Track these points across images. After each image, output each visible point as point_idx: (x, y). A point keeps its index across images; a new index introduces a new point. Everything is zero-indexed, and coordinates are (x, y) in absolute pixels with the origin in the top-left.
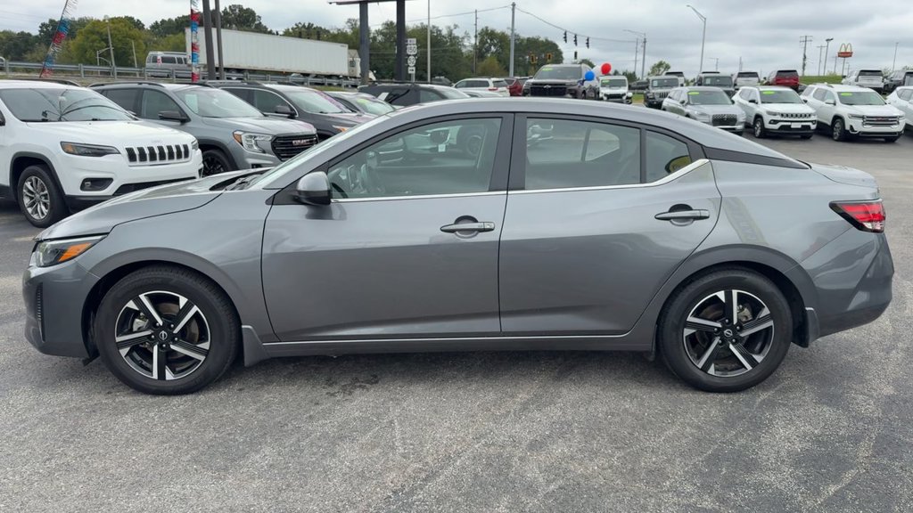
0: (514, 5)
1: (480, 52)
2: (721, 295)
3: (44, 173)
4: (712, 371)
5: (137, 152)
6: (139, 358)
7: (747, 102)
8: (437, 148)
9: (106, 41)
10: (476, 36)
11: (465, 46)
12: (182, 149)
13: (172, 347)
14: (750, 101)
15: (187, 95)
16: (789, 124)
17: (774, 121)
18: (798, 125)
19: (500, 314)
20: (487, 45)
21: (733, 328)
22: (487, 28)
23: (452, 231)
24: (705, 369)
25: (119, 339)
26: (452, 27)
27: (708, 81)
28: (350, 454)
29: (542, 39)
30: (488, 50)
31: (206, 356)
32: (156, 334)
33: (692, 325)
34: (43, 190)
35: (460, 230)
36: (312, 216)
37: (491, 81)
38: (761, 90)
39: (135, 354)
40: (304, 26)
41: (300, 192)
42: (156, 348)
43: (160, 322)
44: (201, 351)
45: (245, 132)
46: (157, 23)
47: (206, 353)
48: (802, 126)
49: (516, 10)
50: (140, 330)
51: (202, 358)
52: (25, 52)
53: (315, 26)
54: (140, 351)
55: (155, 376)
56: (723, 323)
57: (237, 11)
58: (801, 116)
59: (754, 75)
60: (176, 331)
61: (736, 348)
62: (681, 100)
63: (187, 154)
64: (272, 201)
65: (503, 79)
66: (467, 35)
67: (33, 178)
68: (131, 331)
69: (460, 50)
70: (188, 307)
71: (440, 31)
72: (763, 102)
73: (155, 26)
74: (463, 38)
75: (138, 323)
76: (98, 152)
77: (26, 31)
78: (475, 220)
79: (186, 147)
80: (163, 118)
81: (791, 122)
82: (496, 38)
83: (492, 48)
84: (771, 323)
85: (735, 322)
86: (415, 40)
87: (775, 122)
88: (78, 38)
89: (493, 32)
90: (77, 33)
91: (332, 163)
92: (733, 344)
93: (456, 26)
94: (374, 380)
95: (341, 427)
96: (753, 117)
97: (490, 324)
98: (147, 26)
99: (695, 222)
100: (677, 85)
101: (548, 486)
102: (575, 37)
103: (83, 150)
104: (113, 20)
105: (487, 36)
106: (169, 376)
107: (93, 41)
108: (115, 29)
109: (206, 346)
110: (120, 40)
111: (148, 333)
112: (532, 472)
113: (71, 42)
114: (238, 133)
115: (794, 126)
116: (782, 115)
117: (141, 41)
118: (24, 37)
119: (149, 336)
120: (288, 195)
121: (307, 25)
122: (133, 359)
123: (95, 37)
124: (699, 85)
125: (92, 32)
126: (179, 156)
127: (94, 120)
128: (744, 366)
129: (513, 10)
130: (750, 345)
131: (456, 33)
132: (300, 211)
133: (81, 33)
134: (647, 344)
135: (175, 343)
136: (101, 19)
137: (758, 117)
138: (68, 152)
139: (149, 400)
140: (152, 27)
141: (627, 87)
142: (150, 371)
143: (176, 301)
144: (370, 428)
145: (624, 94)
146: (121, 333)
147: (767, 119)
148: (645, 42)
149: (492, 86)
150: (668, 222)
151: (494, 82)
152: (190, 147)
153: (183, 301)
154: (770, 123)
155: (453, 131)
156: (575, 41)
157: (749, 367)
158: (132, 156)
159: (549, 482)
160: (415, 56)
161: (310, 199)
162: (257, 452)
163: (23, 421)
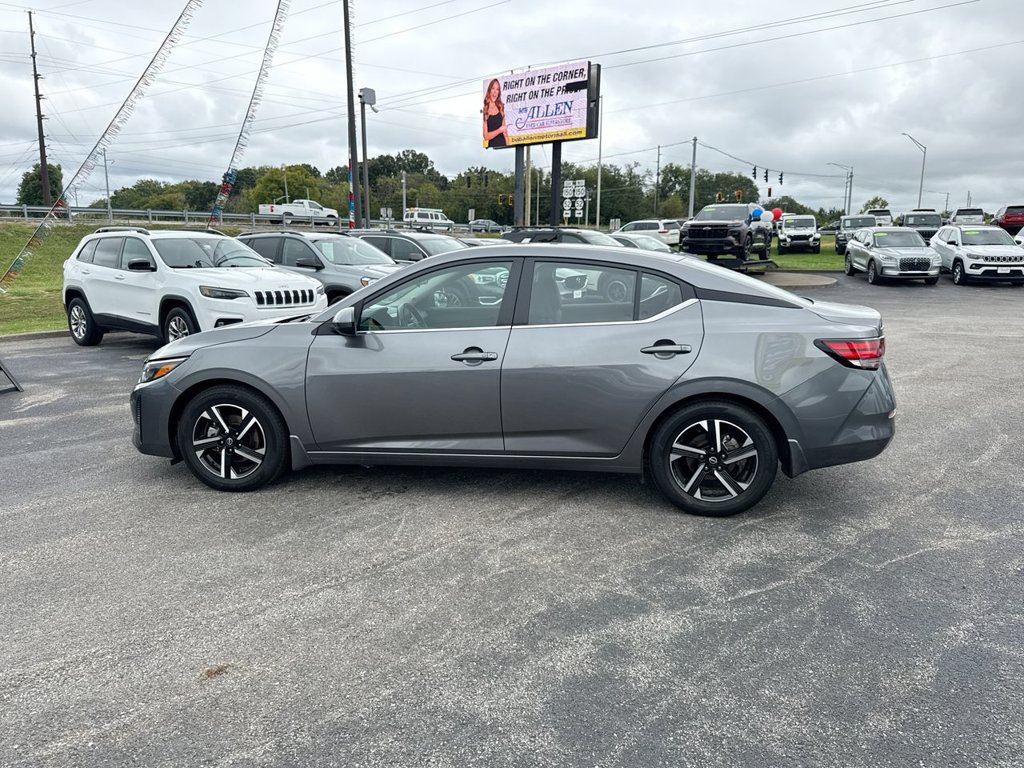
0: (695, 140)
1: (663, 191)
2: (704, 424)
3: (185, 313)
4: (698, 495)
5: (265, 296)
6: (211, 460)
7: (944, 244)
8: (572, 294)
9: (283, 189)
10: (658, 174)
11: (646, 186)
12: (308, 294)
13: (236, 451)
14: (949, 243)
15: (324, 244)
16: (995, 268)
17: (976, 265)
18: (1007, 270)
19: (503, 435)
20: (671, 183)
21: (718, 456)
22: (671, 164)
23: (461, 360)
24: (692, 491)
25: (195, 443)
26: (633, 165)
27: (911, 221)
28: (354, 539)
29: (735, 175)
30: (672, 189)
31: (263, 460)
32: (224, 439)
33: (678, 451)
34: (184, 329)
35: (467, 359)
36: (349, 345)
37: (661, 223)
38: (963, 229)
39: (208, 456)
40: (476, 171)
41: (334, 324)
42: (223, 451)
43: (227, 431)
44: (258, 456)
45: (372, 279)
46: (332, 170)
47: (262, 457)
48: (1011, 271)
49: (698, 145)
50: (213, 436)
51: (259, 462)
52: (209, 201)
53: (488, 170)
54: (212, 453)
55: (223, 475)
56: (707, 450)
57: (410, 156)
58: (1010, 259)
59: (978, 212)
60: (239, 438)
61: (722, 475)
62: (866, 241)
63: (311, 299)
64: (317, 332)
65: (675, 221)
66: (649, 173)
67: (177, 318)
68: (206, 437)
69: (640, 190)
70: (248, 418)
71: (618, 170)
72: (964, 244)
73: (331, 174)
74: (644, 177)
75: (212, 430)
76: (231, 295)
77: (211, 181)
78: (481, 351)
79: (311, 292)
80: (299, 265)
81: (998, 266)
82: (680, 175)
83: (677, 186)
84: (755, 453)
85: (719, 449)
86: (584, 181)
87: (978, 266)
88: (258, 187)
89: (678, 169)
90: (257, 181)
91: (366, 300)
92: (718, 471)
93: (637, 164)
94: (403, 490)
95: (357, 521)
96: (952, 260)
97: (495, 444)
98: (323, 174)
99: (678, 356)
100: (874, 225)
101: (500, 570)
102: (767, 173)
103: (219, 294)
104: (290, 169)
105: (672, 173)
106: (233, 475)
107: (271, 190)
108: (292, 177)
109: (262, 451)
110: (297, 189)
111: (218, 439)
112: (495, 561)
113: (251, 190)
114: (366, 279)
115: (1000, 270)
116: (986, 259)
117: (316, 189)
118: (210, 186)
119: (219, 442)
120: (328, 328)
121: (479, 169)
122: (206, 460)
123: (273, 185)
124: (901, 225)
125: (271, 181)
126: (304, 300)
127: (233, 266)
128: (729, 493)
129: (695, 145)
130: (735, 473)
131: (636, 171)
132: (338, 341)
133: (260, 182)
134: (637, 468)
135: (238, 448)
136: (280, 168)
137: (958, 261)
138: (206, 295)
139: (218, 494)
140: (328, 174)
141: (815, 228)
142: (219, 470)
143: (239, 413)
144: (380, 523)
145: (811, 236)
146: (198, 438)
147: (968, 263)
148: (851, 176)
149: (662, 229)
150: (652, 356)
151: (665, 224)
152: (315, 293)
153: (245, 413)
154: (971, 267)
155: (593, 276)
156: (766, 177)
157: (735, 494)
158: (260, 300)
159: (502, 567)
160: (582, 198)
161: (340, 330)
162: (283, 533)
163: (119, 503)
